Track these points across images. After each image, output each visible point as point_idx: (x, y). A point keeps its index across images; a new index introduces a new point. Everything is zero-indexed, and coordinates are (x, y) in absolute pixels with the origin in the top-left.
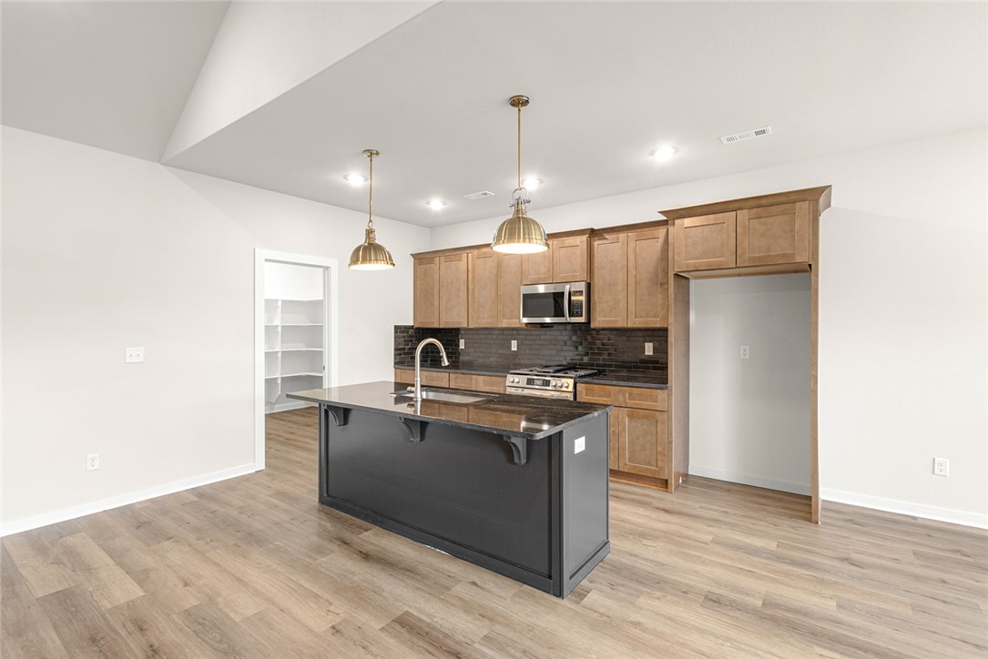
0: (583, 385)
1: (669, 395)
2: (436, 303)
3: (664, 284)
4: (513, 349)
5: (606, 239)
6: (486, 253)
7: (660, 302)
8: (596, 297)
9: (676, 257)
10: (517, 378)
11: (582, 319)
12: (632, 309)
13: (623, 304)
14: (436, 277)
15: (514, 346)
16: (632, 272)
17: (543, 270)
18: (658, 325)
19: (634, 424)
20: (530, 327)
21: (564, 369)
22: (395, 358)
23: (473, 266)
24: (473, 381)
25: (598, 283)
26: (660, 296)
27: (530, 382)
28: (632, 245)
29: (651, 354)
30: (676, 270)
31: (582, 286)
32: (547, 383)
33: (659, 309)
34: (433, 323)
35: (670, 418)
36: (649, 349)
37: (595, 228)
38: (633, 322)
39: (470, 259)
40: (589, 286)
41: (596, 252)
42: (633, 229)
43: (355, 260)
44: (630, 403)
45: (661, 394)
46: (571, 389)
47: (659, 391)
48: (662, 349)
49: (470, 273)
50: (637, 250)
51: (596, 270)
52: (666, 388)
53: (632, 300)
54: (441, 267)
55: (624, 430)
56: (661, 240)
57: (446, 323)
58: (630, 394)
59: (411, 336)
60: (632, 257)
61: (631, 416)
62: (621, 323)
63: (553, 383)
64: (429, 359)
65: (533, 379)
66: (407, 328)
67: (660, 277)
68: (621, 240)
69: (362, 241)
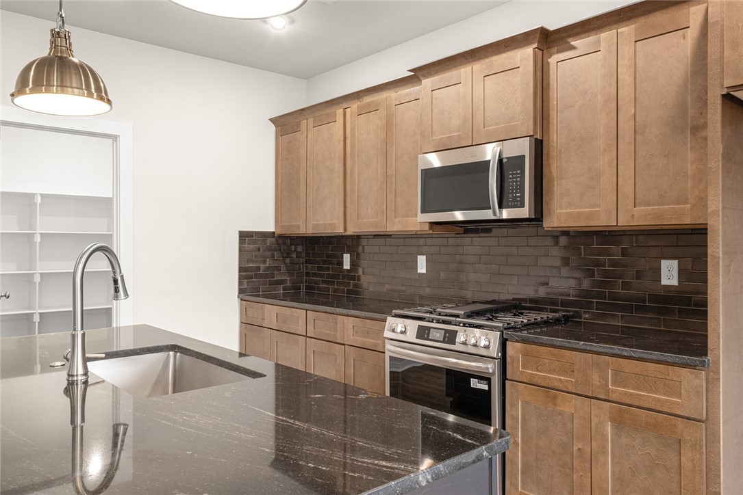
0: (519, 345)
1: (712, 383)
2: (302, 195)
3: (698, 129)
4: (420, 271)
5: (574, 48)
6: (369, 104)
7: (691, 169)
8: (554, 167)
9: (727, 52)
10: (400, 324)
11: (524, 212)
12: (627, 188)
13: (607, 180)
14: (303, 152)
15: (422, 265)
16: (627, 110)
17: (456, 122)
18: (687, 220)
19: (625, 440)
20: (437, 232)
21: (486, 311)
22: (240, 283)
23: (352, 129)
24: (339, 326)
25: (557, 139)
26: (690, 156)
27: (423, 333)
28: (626, 51)
29: (674, 282)
30: (728, 82)
31: (522, 148)
32: (450, 337)
33: (690, 184)
34: (298, 227)
35: (713, 438)
36: (669, 274)
37: (551, 28)
38: (632, 216)
39: (348, 116)
40: (539, 147)
41: (553, 76)
42: (629, 18)
43: (22, 86)
44: (617, 391)
45: (689, 379)
46: (494, 351)
47: (685, 371)
48: (696, 273)
49: (348, 141)
50: (640, 63)
51: (553, 113)
52: (703, 364)
53: (626, 169)
54: (309, 136)
55: (605, 452)
56: (692, 34)
57: (315, 226)
58: (617, 372)
59: (270, 249)
60: (626, 77)
61: (619, 422)
62: (603, 218)
63: (460, 338)
64: (303, 286)
65: (429, 328)
66: (264, 235)
67: (691, 112)
68: (603, 46)
69: (44, 51)
